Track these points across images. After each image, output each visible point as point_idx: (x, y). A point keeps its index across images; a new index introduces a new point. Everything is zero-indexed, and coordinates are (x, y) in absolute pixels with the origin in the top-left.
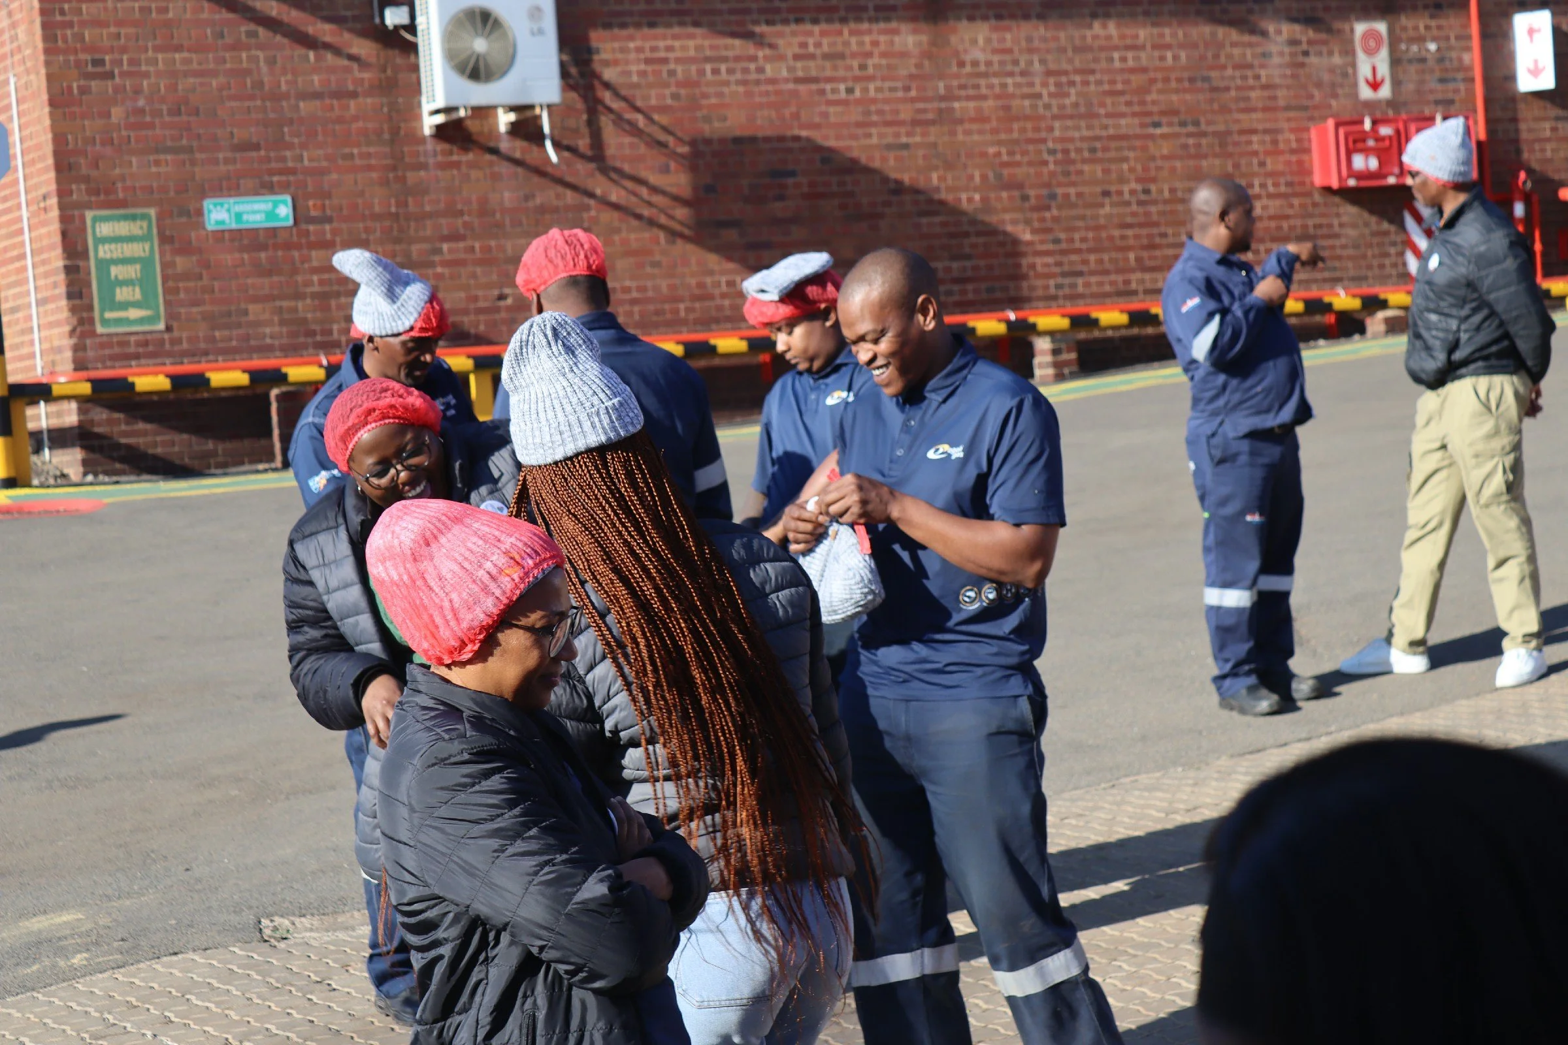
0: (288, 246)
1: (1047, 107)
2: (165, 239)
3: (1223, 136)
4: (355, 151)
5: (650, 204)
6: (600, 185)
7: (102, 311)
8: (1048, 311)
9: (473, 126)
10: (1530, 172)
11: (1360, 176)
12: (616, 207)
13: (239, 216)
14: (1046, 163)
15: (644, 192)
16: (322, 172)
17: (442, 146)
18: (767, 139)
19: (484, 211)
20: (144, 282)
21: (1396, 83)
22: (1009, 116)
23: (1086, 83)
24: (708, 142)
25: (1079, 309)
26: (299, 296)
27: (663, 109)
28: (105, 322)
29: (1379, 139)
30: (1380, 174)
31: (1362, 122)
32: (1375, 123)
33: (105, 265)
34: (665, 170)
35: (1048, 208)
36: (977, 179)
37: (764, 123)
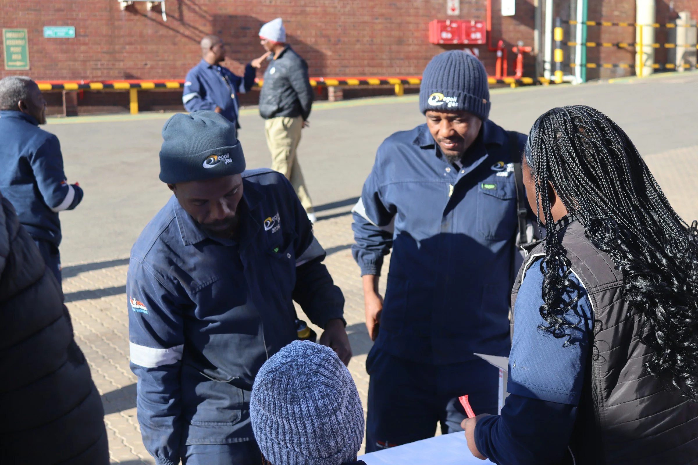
0: (73, 44)
1: (339, 11)
2: (30, 40)
3: (400, 24)
4: (97, 13)
5: (199, 36)
6: (182, 29)
7: (8, 62)
8: (331, 79)
9: (138, 7)
10: (504, 41)
11: (445, 40)
12: (187, 37)
13: (56, 33)
14: (337, 30)
15: (197, 32)
16: (85, 20)
17: (127, 14)
18: (241, 17)
19: (141, 35)
20: (22, 53)
21: (461, 10)
22: (325, 13)
23: (353, 4)
24: (220, 16)
25: (342, 78)
26: (75, 60)
27: (205, 5)
28: (8, 66)
29: (452, 28)
30: (451, 39)
31: (445, 22)
32: (451, 22)
33: (9, 47)
34: (205, 25)
35: (337, 44)
36: (313, 32)
37: (240, 11)
